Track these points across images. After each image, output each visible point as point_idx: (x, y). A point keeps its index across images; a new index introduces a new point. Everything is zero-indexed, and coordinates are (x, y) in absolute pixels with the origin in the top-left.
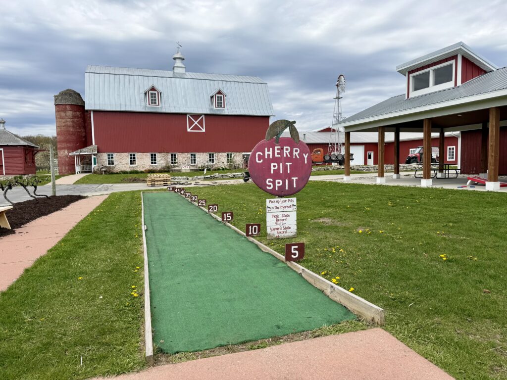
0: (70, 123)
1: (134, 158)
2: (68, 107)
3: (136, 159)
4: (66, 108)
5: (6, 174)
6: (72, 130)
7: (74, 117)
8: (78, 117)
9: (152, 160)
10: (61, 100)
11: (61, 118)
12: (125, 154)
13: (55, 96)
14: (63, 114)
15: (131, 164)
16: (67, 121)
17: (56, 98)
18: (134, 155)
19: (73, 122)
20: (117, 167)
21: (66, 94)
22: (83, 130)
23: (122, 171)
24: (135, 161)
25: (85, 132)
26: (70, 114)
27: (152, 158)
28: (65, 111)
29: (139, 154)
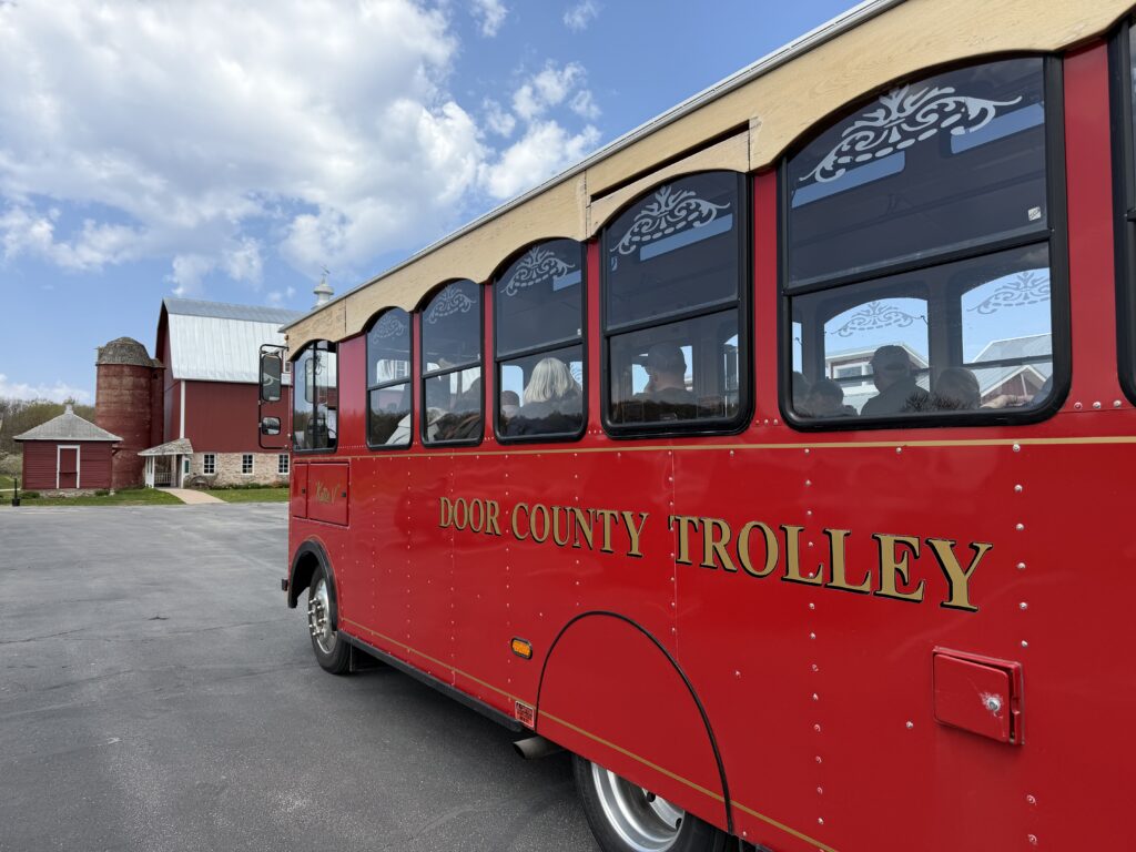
0: (127, 397)
1: (250, 462)
2: (126, 370)
3: (253, 464)
4: (123, 372)
5: (81, 487)
6: (129, 409)
7: (135, 387)
8: (142, 388)
9: (281, 466)
10: (114, 356)
11: (110, 387)
12: (236, 454)
13: (100, 349)
14: (115, 381)
15: (245, 471)
16: (122, 395)
17: (102, 353)
18: (250, 457)
19: (133, 395)
20: (220, 477)
21: (122, 346)
22: (148, 410)
23: (231, 485)
24: (250, 466)
25: (151, 413)
26: (128, 381)
27: (281, 461)
28: (119, 375)
29: (260, 455)
